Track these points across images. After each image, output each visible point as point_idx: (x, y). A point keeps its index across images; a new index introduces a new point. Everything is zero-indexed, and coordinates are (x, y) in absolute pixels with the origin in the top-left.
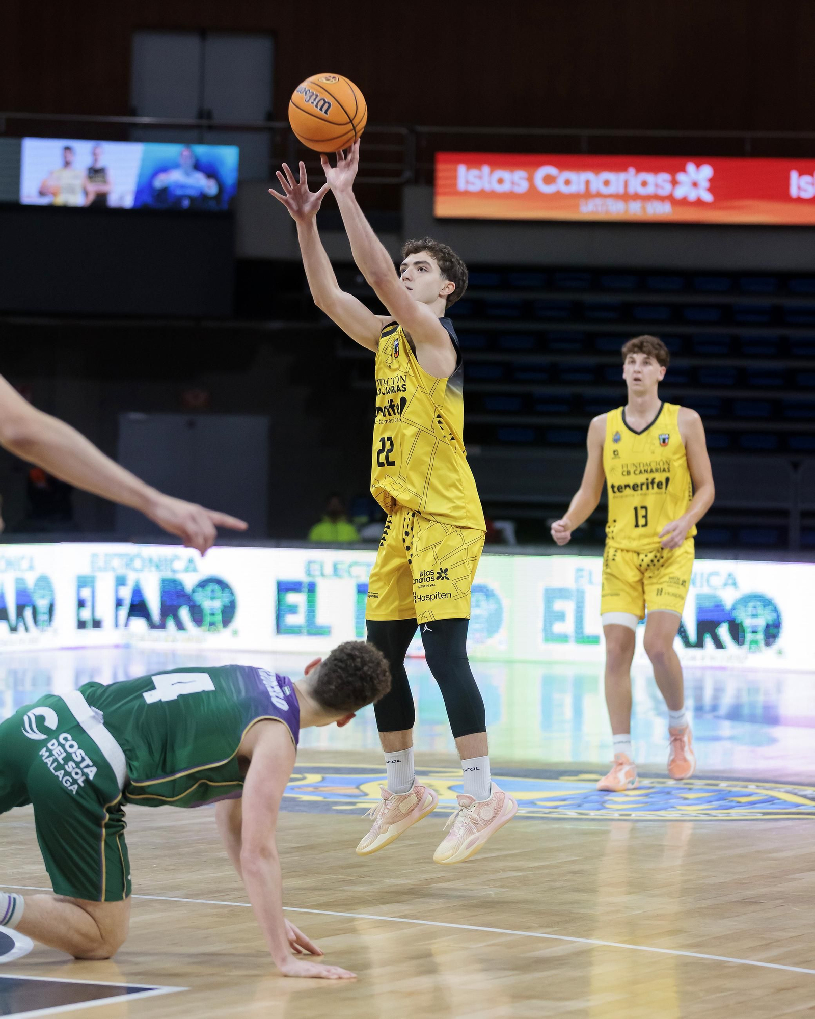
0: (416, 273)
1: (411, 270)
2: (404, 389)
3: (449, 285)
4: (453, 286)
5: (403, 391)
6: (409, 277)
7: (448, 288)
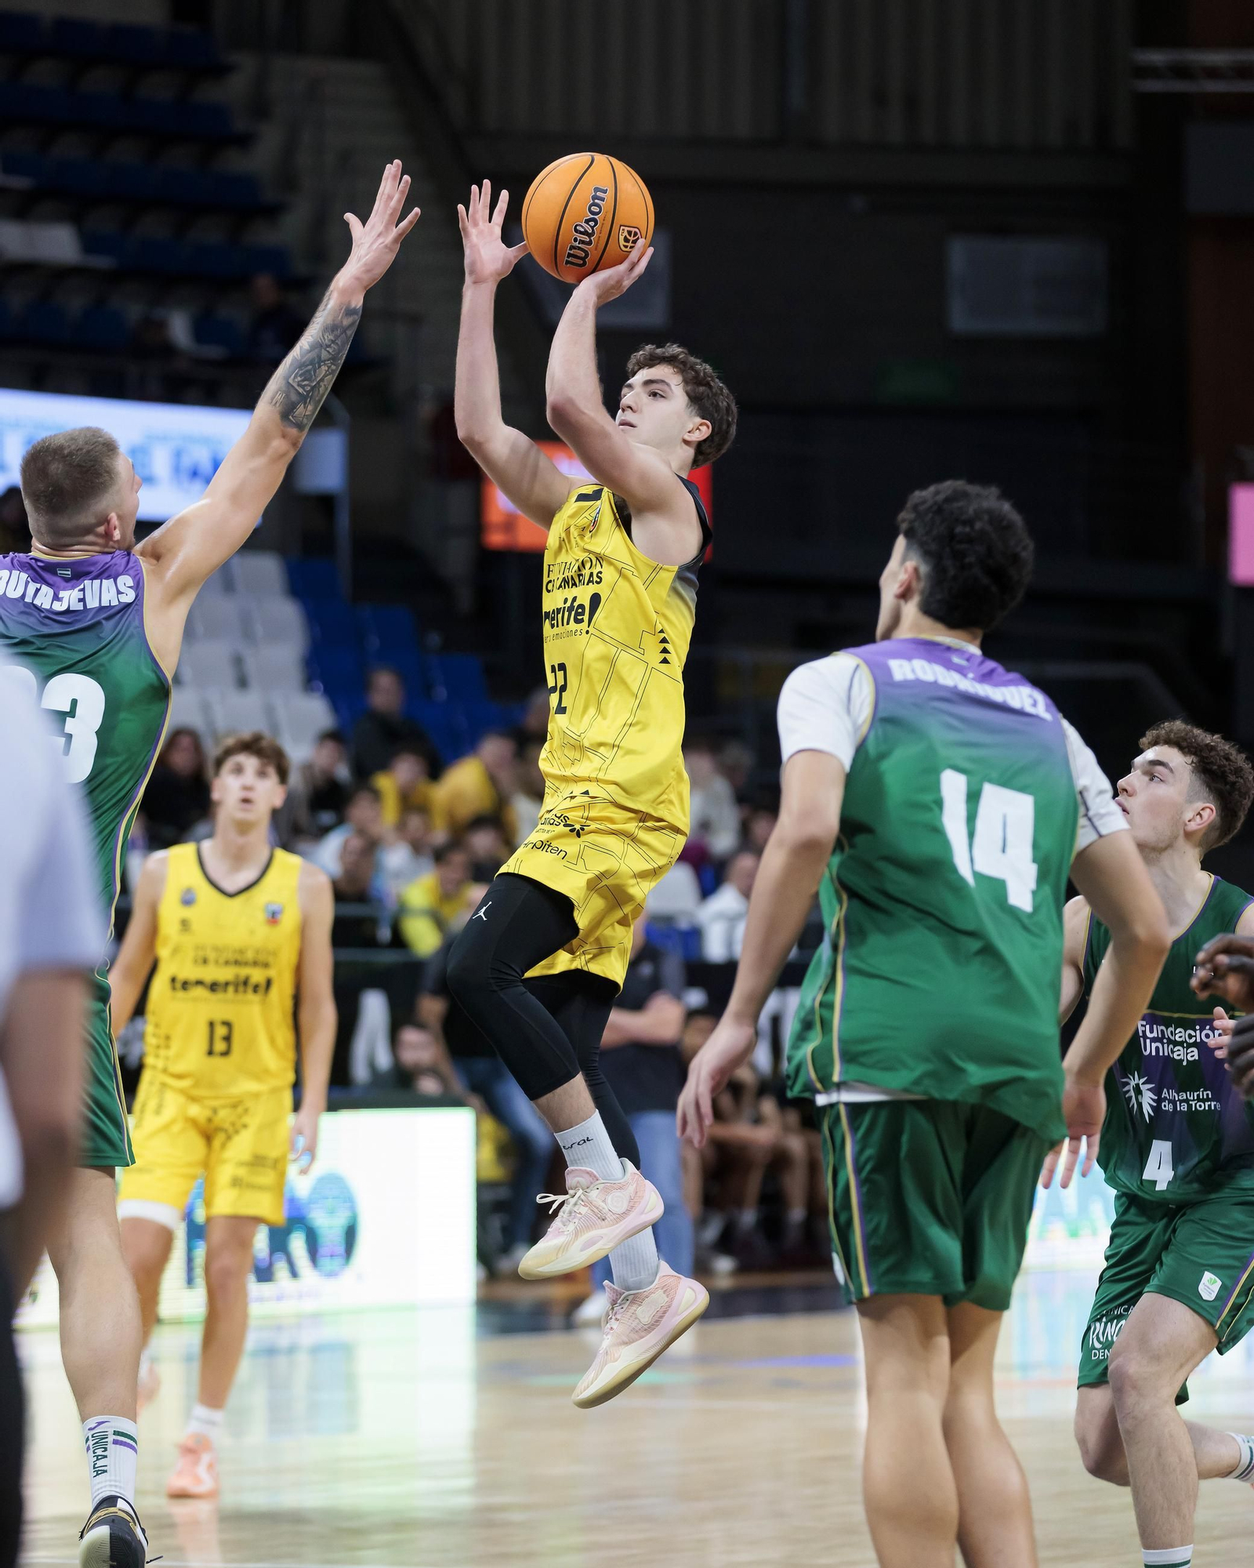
0: (645, 399)
1: (638, 394)
2: (599, 580)
3: (701, 425)
4: (708, 427)
5: (597, 582)
6: (634, 407)
7: (700, 430)
